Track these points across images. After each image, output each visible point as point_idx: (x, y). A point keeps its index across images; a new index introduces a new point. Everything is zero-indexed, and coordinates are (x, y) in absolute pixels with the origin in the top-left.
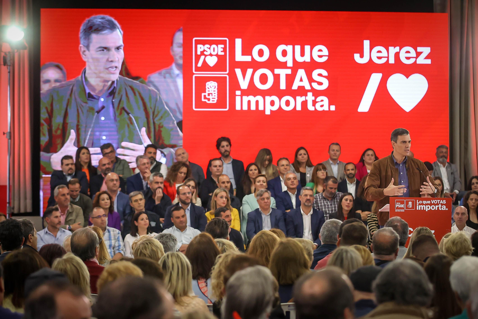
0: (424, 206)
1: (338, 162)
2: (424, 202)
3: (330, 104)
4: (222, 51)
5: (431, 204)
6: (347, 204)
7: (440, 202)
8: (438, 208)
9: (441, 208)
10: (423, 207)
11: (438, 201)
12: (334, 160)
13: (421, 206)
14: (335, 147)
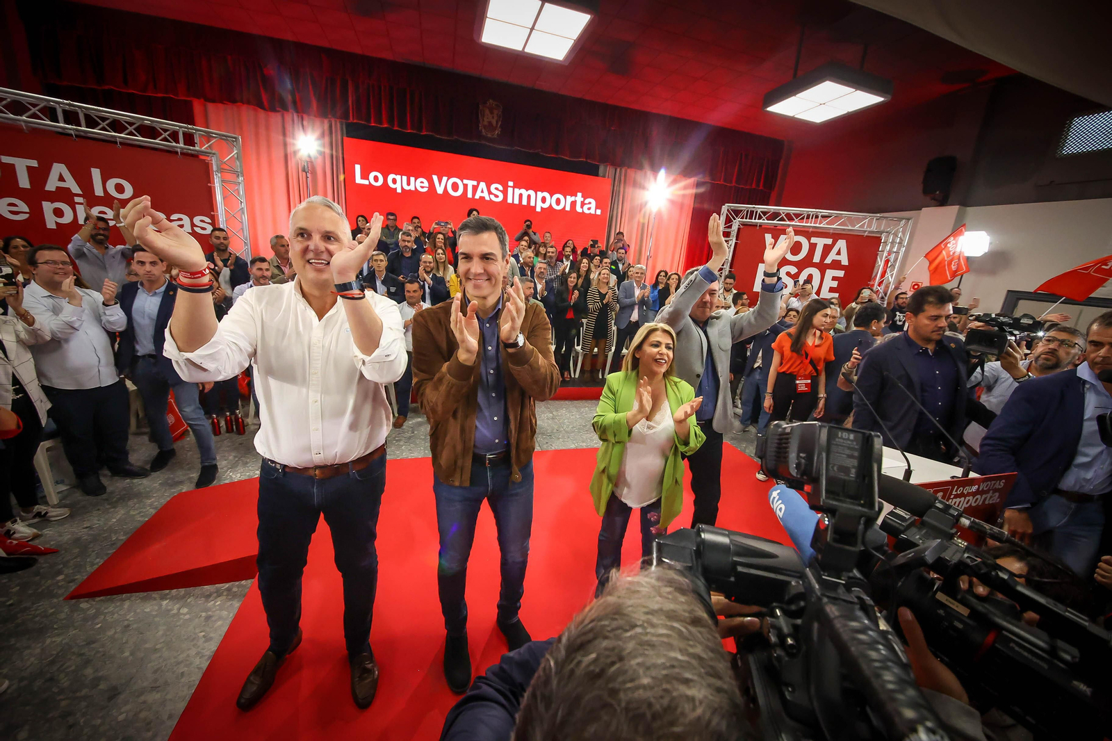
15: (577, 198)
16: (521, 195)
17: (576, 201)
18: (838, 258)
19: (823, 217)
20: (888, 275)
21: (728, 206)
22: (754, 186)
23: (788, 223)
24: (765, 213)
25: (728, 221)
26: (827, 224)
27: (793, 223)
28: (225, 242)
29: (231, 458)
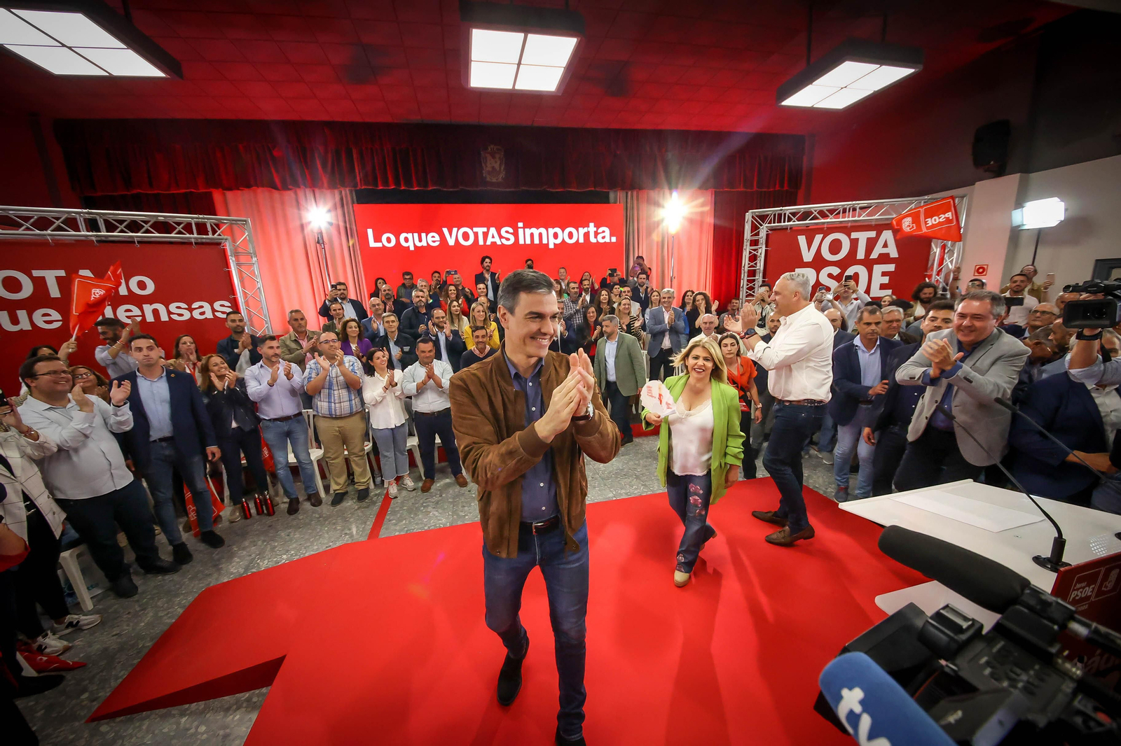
15: (589, 229)
16: (532, 235)
17: (589, 232)
18: (885, 251)
19: (861, 208)
20: (947, 261)
21: (752, 213)
22: (777, 188)
23: (823, 221)
24: (794, 214)
25: (755, 228)
26: (868, 215)
27: (828, 220)
28: (241, 324)
29: (260, 543)
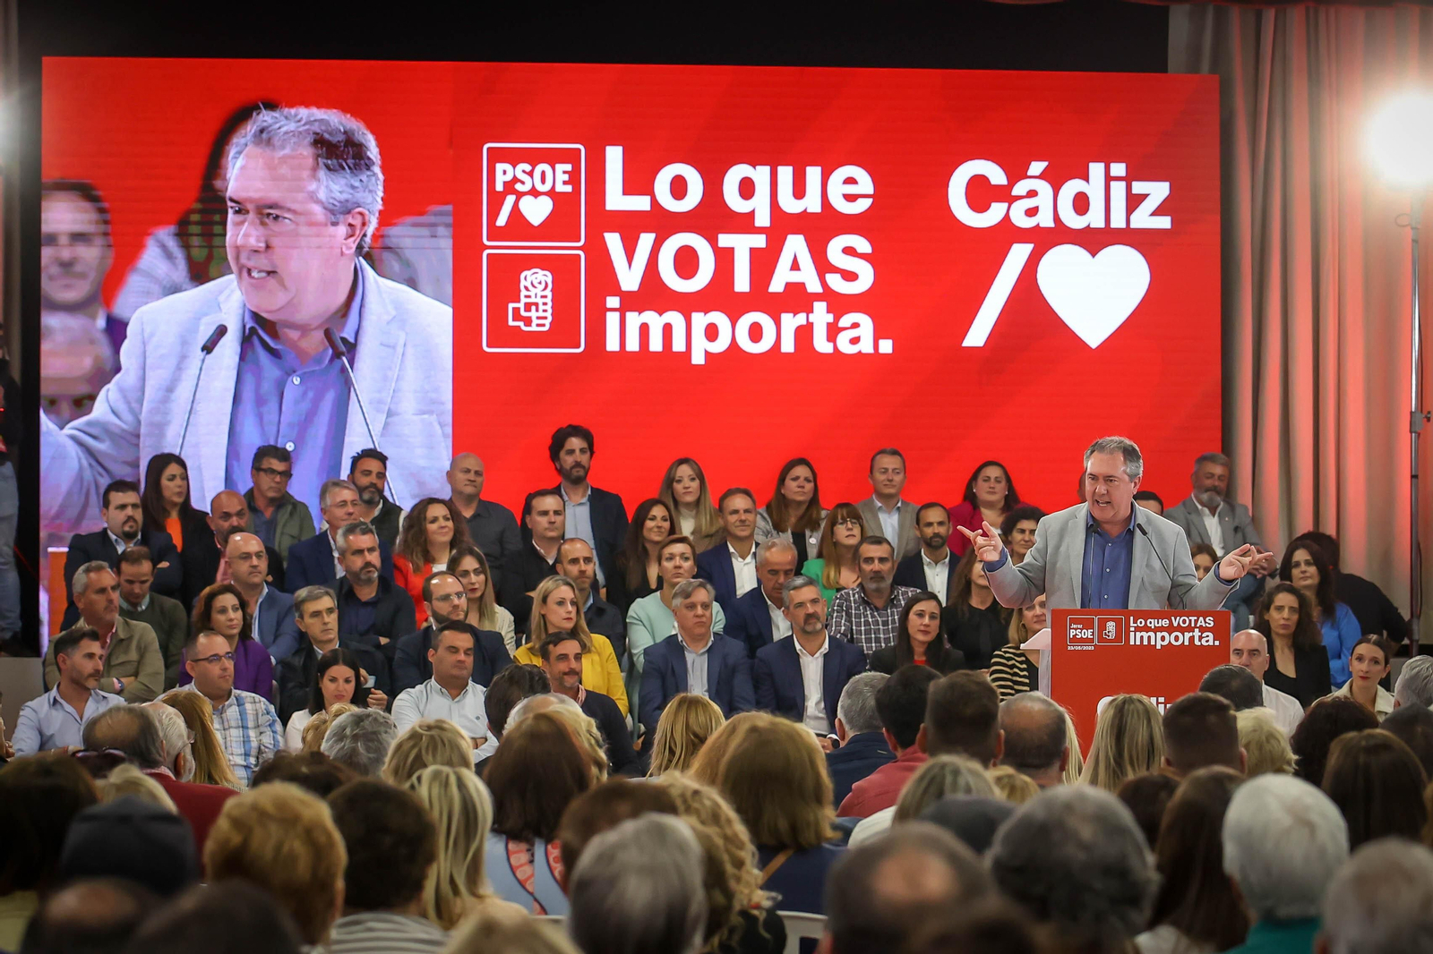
0: (1152, 634)
1: (899, 505)
2: (1151, 623)
3: (878, 336)
4: (565, 183)
5: (1170, 629)
6: (923, 624)
7: (1196, 621)
8: (1192, 639)
9: (1201, 638)
10: (1149, 637)
11: (1190, 621)
12: (886, 498)
13: (1144, 634)
14: (889, 462)
